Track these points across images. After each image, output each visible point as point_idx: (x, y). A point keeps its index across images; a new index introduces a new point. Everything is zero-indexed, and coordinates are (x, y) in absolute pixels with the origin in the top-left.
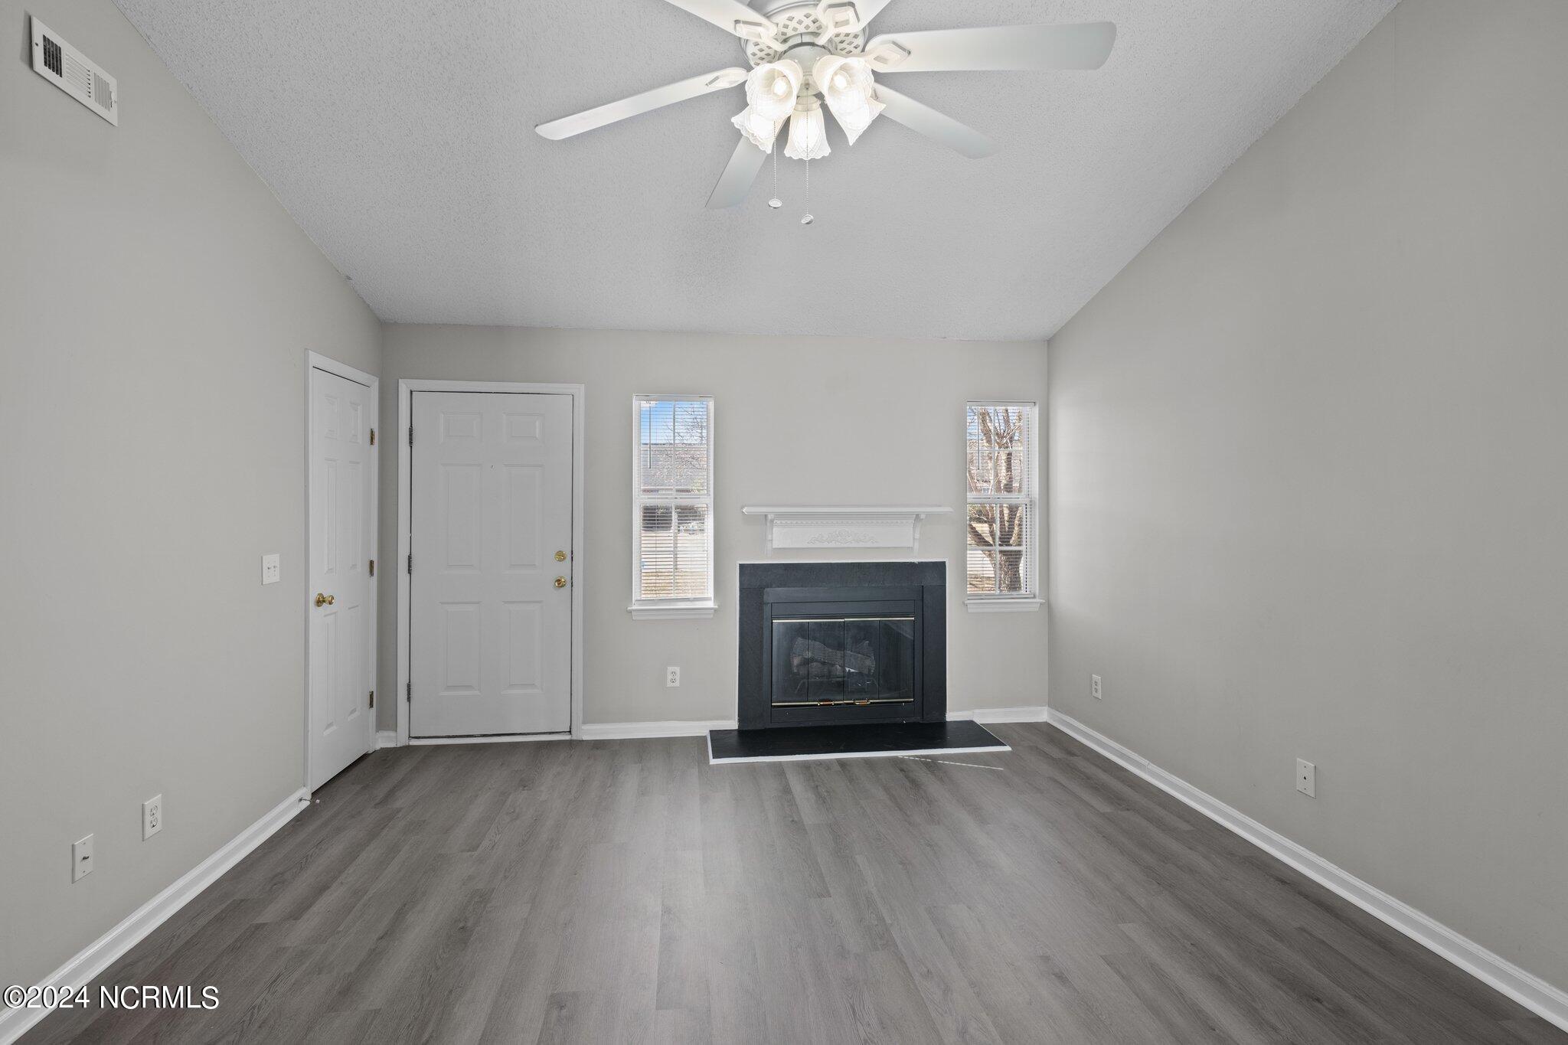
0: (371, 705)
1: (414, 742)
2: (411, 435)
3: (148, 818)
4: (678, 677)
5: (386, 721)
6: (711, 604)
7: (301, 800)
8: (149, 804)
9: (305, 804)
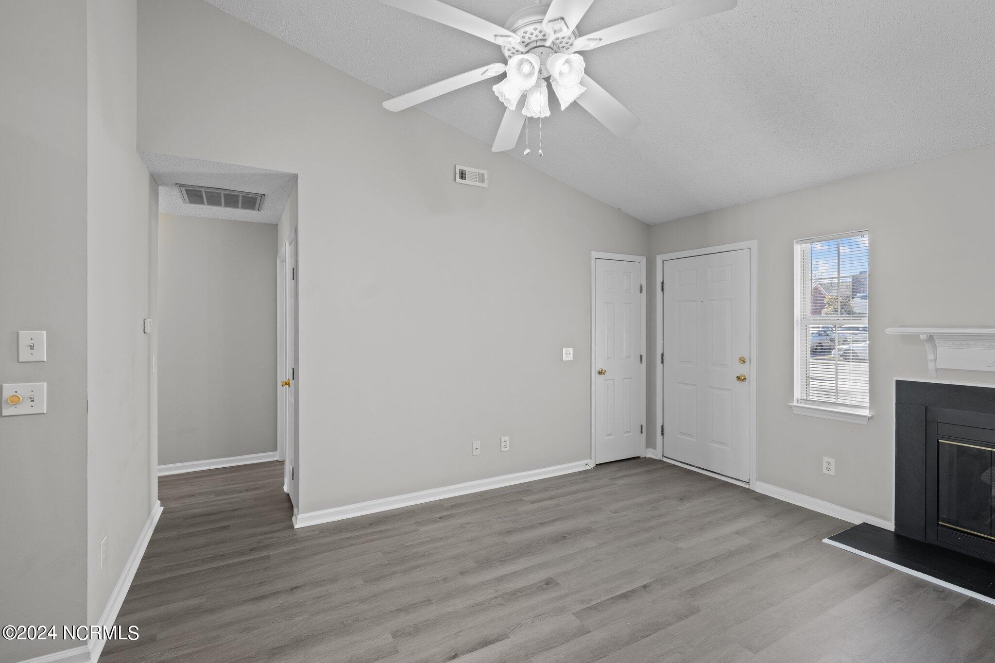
0: (642, 432)
1: (665, 460)
2: (663, 286)
3: (503, 444)
4: (833, 467)
5: (650, 443)
6: (866, 413)
7: (586, 465)
8: (503, 439)
9: (588, 468)
